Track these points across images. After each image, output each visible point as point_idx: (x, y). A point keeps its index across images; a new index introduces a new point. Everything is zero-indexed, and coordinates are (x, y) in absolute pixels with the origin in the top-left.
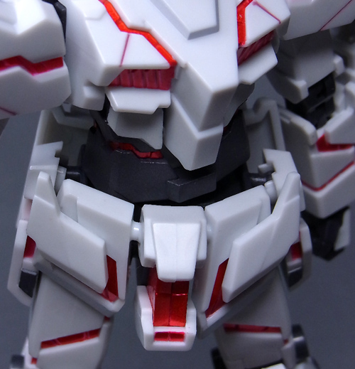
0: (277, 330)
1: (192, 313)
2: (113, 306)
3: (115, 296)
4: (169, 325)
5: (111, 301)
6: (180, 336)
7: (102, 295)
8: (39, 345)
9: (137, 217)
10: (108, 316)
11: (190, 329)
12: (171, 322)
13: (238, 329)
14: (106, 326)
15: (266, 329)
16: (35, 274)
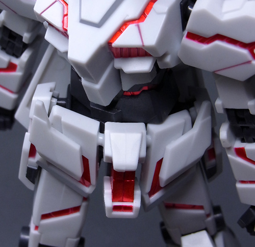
0: (201, 208)
1: (137, 193)
2: (88, 190)
3: (89, 183)
4: (123, 201)
5: (86, 186)
6: (129, 208)
7: (80, 182)
8: (40, 217)
9: (102, 130)
10: (85, 197)
11: (136, 203)
12: (124, 199)
13: (174, 206)
14: (84, 204)
15: (194, 207)
16: (36, 168)
